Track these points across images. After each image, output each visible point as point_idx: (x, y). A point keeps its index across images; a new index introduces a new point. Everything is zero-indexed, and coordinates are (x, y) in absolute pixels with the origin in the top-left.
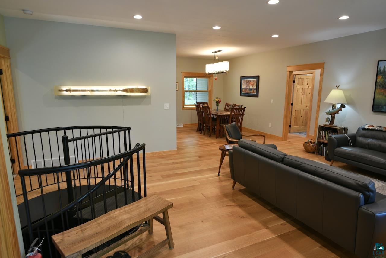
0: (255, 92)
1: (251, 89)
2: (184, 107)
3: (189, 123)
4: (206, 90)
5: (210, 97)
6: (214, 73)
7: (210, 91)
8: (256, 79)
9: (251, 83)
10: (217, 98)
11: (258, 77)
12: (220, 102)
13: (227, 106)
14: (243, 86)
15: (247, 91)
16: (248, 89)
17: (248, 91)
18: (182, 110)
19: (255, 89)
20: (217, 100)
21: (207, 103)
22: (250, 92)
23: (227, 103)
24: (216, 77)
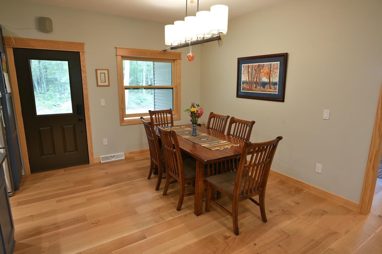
0: (275, 91)
1: (264, 84)
2: (125, 119)
3: (137, 149)
4: (168, 84)
5: (176, 100)
6: (186, 45)
7: (177, 87)
8: (279, 62)
9: (265, 71)
10: (193, 106)
11: (283, 58)
12: (202, 114)
13: (212, 119)
14: (244, 78)
15: (253, 88)
16: (256, 83)
17: (256, 87)
18: (121, 126)
19: (275, 84)
20: (193, 109)
21: (170, 112)
22: (263, 89)
23: (212, 113)
24: (190, 54)
